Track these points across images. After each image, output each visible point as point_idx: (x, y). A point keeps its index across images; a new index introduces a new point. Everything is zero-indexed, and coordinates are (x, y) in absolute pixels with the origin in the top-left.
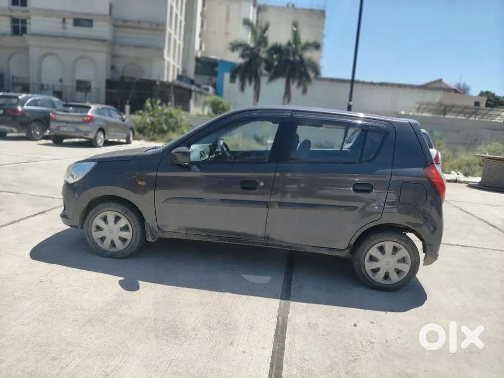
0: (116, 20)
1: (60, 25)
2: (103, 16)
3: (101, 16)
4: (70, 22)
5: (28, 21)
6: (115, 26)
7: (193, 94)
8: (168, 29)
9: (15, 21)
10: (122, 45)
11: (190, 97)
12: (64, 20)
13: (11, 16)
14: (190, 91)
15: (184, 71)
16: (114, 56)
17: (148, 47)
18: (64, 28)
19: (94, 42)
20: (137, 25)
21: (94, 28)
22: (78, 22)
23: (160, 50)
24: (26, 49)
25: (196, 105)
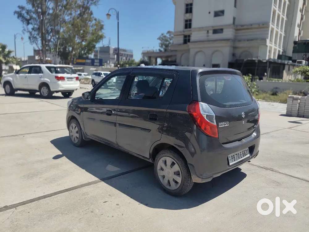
0: (237, 26)
1: (206, 35)
2: (230, 25)
3: (228, 26)
4: (211, 32)
5: (191, 35)
6: (237, 30)
7: (287, 67)
8: (271, 25)
9: (185, 36)
10: (240, 41)
11: (284, 69)
12: (208, 31)
13: (184, 35)
14: (284, 65)
15: (284, 51)
16: (235, 48)
17: (256, 39)
18: (208, 36)
19: (223, 42)
20: (250, 27)
21: (224, 33)
22: (215, 31)
23: (264, 40)
24: (188, 51)
25: (288, 74)
